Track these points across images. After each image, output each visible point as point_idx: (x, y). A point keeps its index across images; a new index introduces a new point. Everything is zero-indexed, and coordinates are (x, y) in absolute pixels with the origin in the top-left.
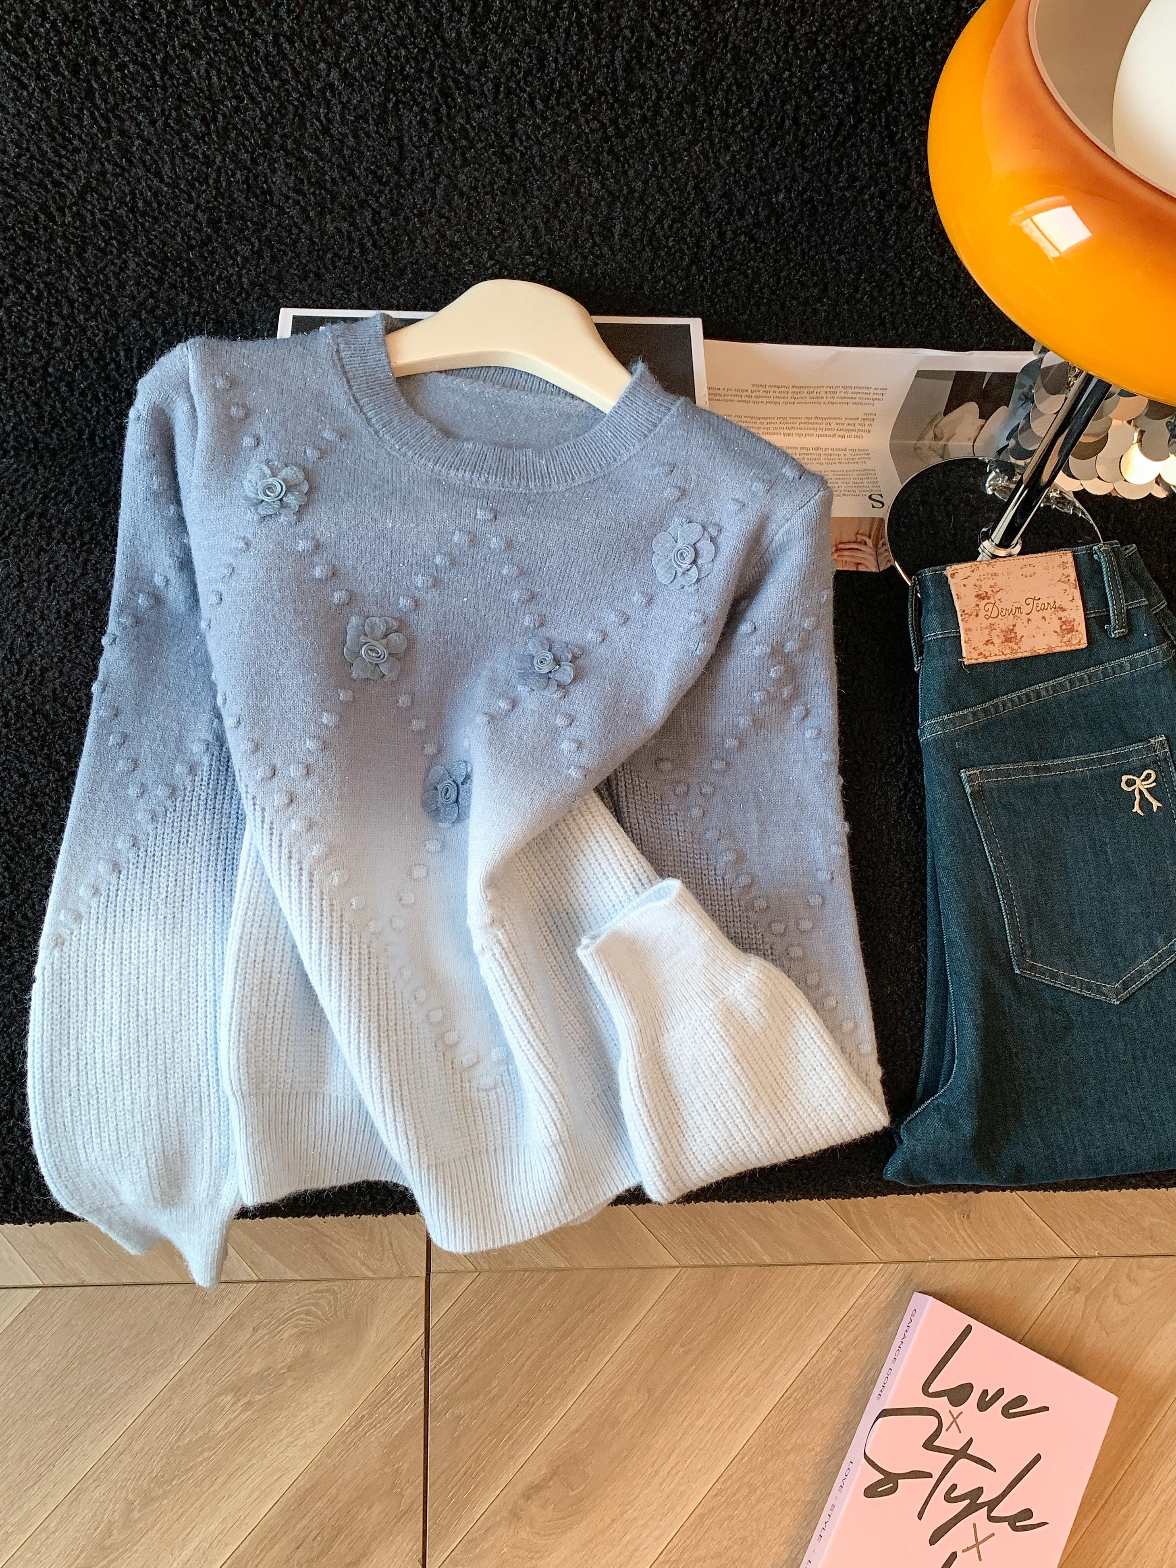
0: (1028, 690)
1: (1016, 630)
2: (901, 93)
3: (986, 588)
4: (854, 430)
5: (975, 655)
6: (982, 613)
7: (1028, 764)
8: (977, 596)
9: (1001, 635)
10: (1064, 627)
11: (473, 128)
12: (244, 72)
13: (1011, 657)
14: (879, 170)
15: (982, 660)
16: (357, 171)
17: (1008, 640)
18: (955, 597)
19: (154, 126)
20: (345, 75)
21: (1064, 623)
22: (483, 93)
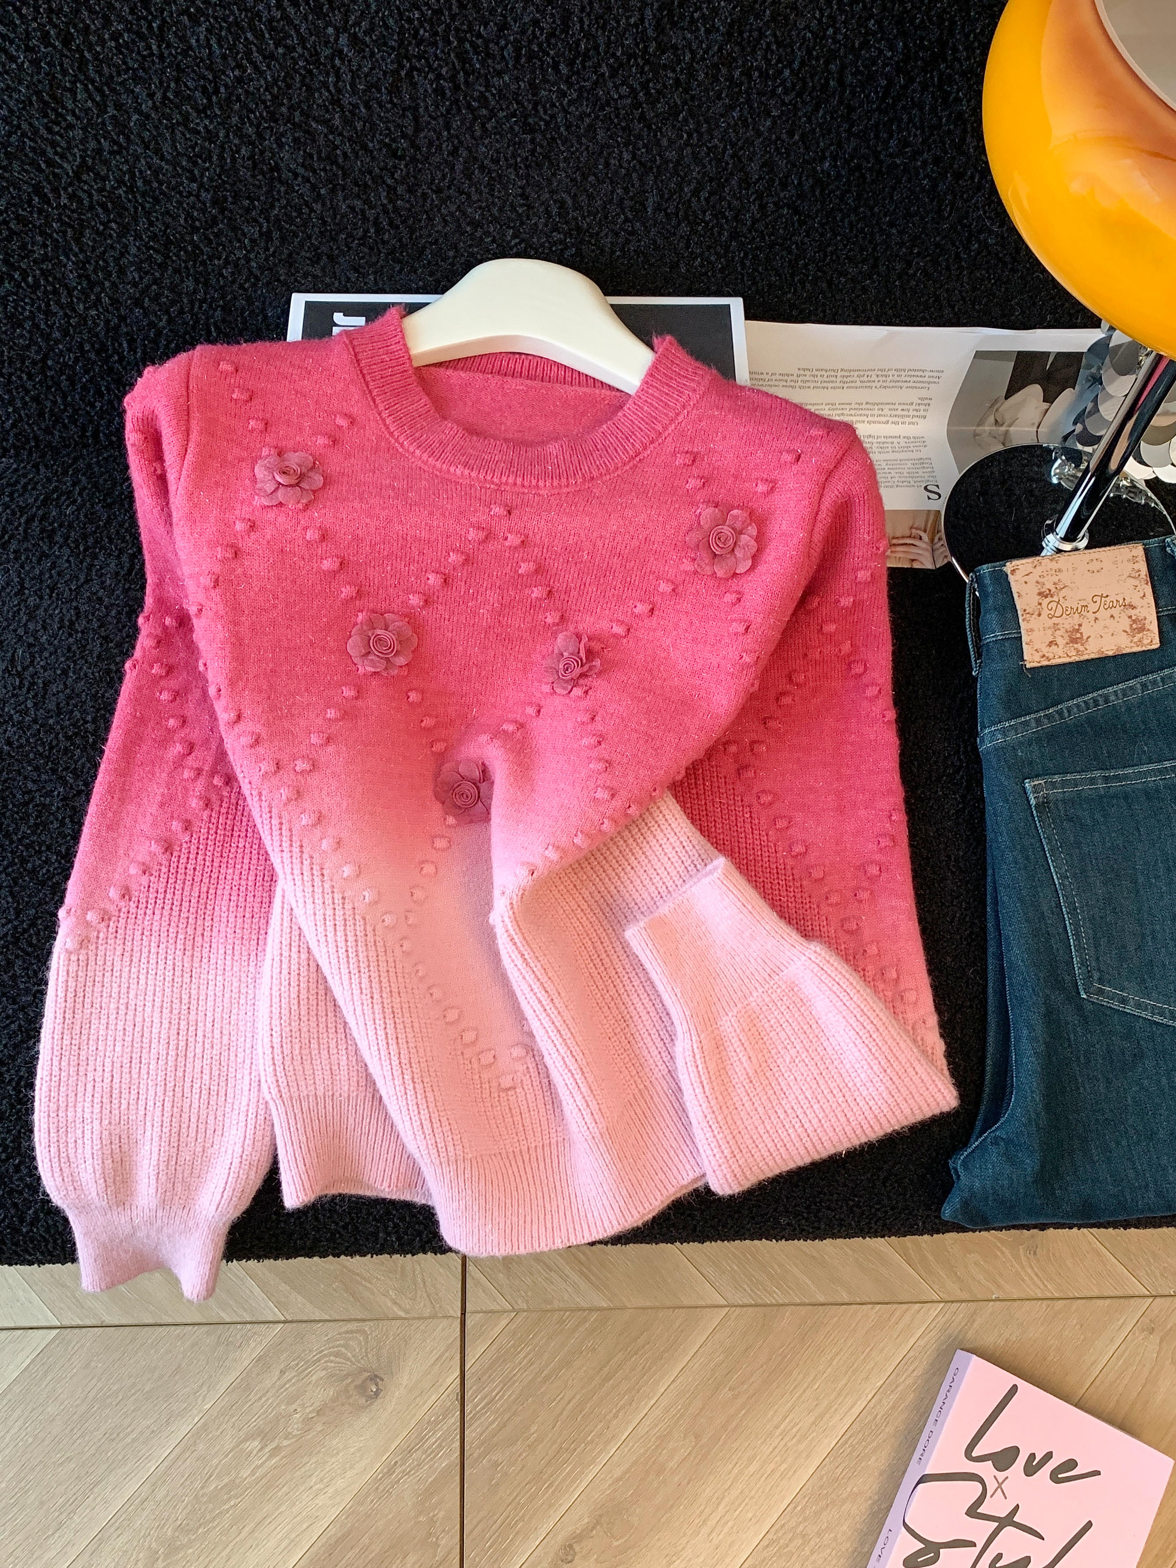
0: (1095, 694)
1: (1082, 629)
2: (955, 50)
3: (1049, 585)
4: (909, 416)
5: (1037, 657)
6: (1045, 612)
7: (1097, 774)
8: (1040, 594)
9: (1066, 635)
10: (1134, 626)
11: (493, 95)
12: (246, 39)
13: (1077, 659)
14: (932, 134)
15: (1045, 663)
16: (371, 145)
17: (1074, 641)
18: (1015, 596)
19: (152, 99)
20: (354, 40)
21: (1134, 621)
22: (503, 57)
